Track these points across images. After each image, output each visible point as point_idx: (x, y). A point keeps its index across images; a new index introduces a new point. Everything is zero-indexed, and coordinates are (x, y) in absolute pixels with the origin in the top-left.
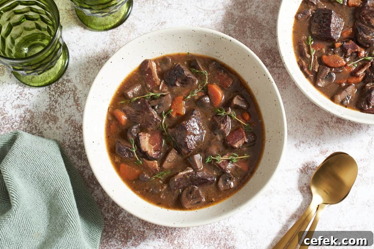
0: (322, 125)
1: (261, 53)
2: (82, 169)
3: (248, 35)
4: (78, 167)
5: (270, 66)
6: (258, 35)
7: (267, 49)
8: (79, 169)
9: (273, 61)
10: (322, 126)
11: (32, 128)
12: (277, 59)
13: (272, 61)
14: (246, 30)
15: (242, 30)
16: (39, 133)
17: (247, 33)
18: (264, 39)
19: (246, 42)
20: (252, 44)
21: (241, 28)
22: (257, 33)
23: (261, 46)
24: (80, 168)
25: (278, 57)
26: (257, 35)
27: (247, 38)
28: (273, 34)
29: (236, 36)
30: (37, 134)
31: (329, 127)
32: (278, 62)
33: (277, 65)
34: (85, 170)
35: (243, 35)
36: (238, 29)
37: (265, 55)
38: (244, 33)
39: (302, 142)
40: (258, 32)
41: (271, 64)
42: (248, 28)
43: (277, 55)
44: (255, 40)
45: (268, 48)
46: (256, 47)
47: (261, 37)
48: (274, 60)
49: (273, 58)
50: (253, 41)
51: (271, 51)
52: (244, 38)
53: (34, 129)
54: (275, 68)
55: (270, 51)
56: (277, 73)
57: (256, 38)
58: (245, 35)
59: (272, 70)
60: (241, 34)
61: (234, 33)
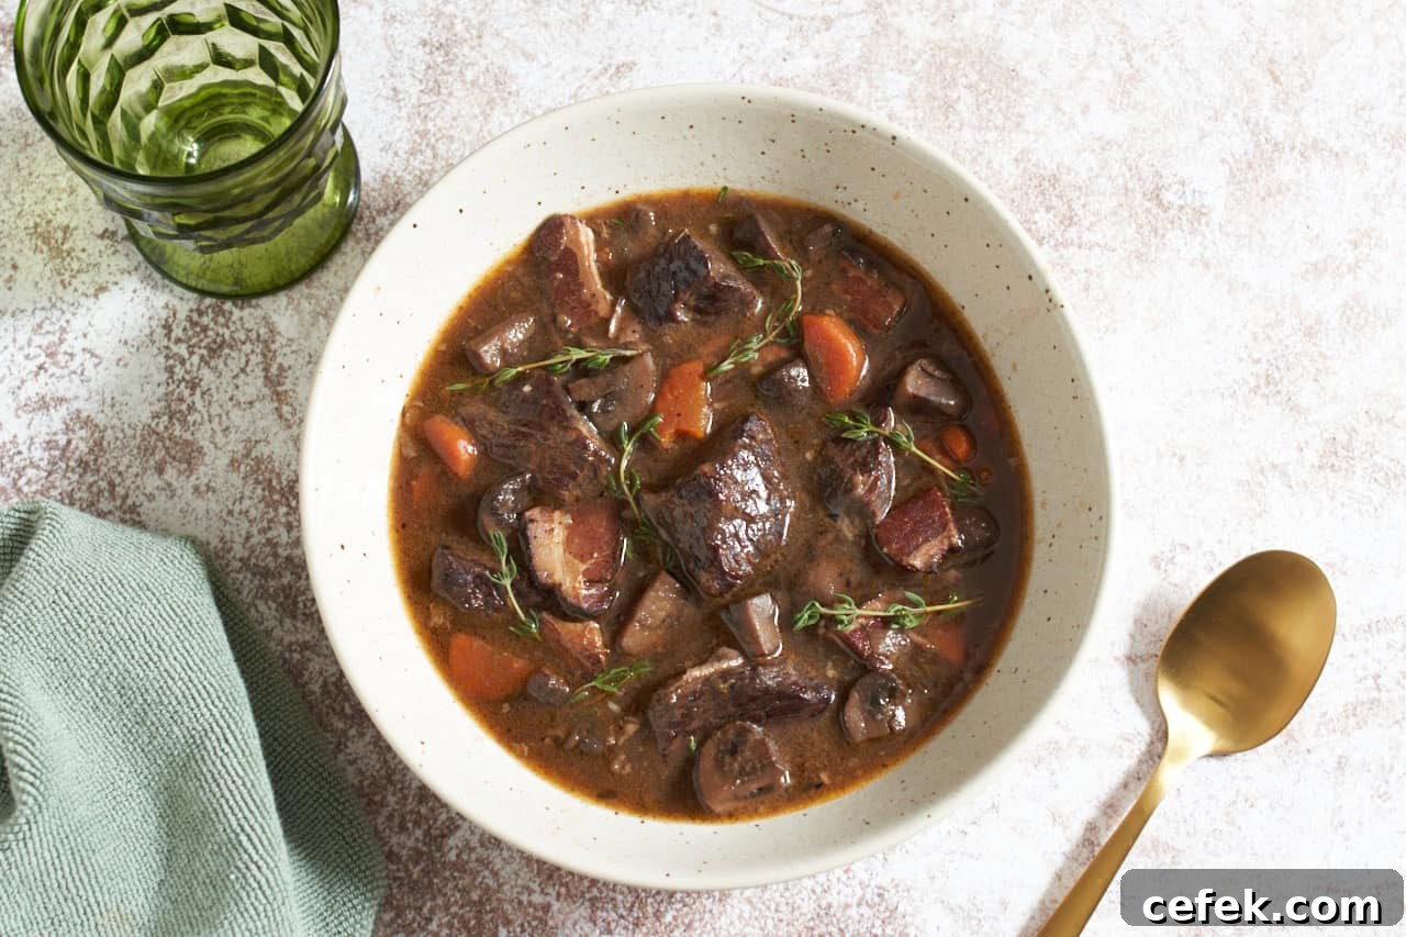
0: (1261, 478)
1: (1015, 188)
2: (296, 656)
3: (966, 115)
4: (280, 648)
5: (1052, 243)
6: (1007, 118)
7: (1042, 172)
8: (287, 655)
9: (1066, 222)
10: (1260, 483)
11: (95, 489)
12: (1080, 212)
13: (1061, 223)
14: (955, 95)
15: (940, 94)
16: (125, 513)
17: (960, 106)
18: (1028, 133)
19: (955, 143)
20: (980, 153)
21: (937, 88)
22: (1000, 110)
23: (1016, 160)
24: (291, 651)
25: (1084, 206)
26: (1000, 116)
27: (960, 130)
28: (1064, 114)
29: (916, 119)
30: (117, 514)
31: (1291, 487)
32: (1086, 223)
33: (1079, 237)
34: (309, 660)
35: (943, 118)
36: (923, 94)
37: (1033, 199)
38: (949, 107)
39: (1182, 545)
40: (1003, 105)
41: (1058, 234)
42: (965, 87)
43: (1079, 198)
44: (991, 136)
45: (1045, 168)
46: (996, 166)
47: (1018, 125)
48: (1071, 219)
49: (1063, 209)
50: (986, 142)
51: (1057, 180)
52: (949, 127)
53: (106, 494)
54: (1072, 249)
55: (1054, 179)
56: (1083, 269)
57: (996, 128)
58: (951, 118)
59: (1062, 257)
60: (936, 111)
61: (909, 108)
